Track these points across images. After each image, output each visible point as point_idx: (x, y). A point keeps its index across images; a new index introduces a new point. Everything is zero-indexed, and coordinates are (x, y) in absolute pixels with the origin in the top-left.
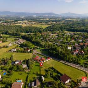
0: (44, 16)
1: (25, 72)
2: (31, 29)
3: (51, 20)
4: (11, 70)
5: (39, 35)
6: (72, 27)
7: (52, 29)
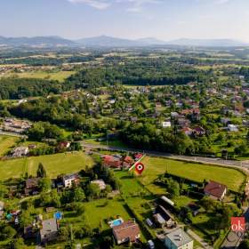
0: (34, 46)
1: (111, 198)
2: (22, 85)
3: (62, 56)
4: (71, 201)
5: (62, 101)
6: (134, 75)
7: (83, 81)
